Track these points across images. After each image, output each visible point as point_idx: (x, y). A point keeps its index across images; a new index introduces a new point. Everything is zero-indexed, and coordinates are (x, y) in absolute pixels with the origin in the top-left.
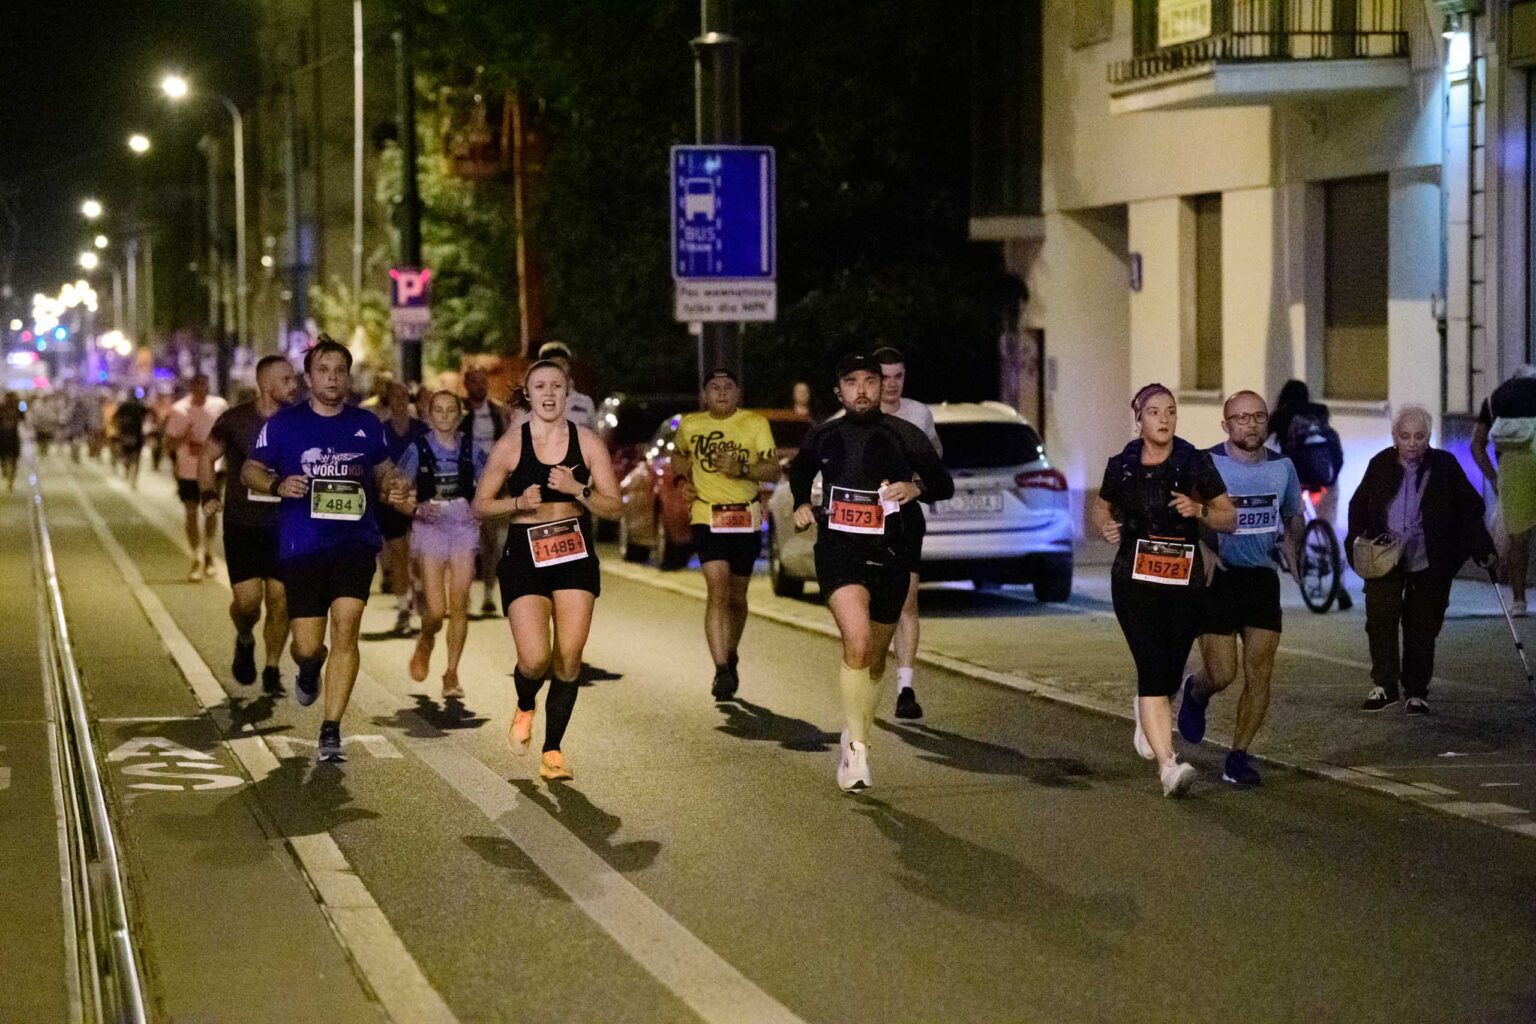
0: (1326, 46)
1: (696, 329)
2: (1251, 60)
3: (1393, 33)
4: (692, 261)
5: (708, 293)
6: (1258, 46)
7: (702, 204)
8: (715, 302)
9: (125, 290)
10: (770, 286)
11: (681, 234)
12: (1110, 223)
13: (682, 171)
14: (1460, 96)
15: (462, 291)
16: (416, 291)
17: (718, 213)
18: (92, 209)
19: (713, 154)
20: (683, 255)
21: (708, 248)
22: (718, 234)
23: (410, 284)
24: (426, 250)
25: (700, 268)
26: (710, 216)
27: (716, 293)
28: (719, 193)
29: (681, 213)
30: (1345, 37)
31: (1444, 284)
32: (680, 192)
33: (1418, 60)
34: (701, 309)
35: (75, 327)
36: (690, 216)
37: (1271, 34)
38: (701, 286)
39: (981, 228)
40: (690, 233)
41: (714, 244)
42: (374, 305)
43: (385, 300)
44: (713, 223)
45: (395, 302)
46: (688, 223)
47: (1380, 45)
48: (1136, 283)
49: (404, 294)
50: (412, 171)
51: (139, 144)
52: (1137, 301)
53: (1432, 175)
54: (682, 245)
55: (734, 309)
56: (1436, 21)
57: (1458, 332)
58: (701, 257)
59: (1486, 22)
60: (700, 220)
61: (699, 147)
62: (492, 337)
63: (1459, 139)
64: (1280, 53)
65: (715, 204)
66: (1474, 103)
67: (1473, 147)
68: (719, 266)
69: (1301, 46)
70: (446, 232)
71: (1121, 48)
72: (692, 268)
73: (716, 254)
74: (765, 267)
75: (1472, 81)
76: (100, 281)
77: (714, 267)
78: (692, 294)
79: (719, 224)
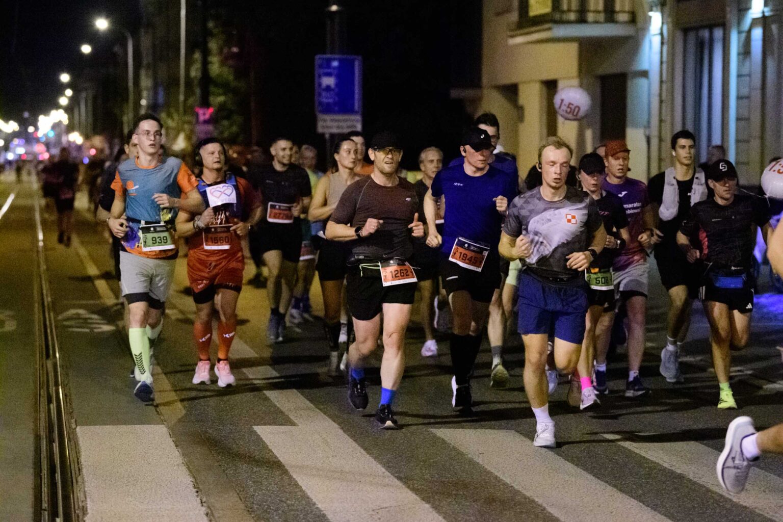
0: (601, 17)
1: (327, 136)
2: (569, 22)
3: (628, 12)
4: (324, 106)
5: (332, 120)
6: (572, 16)
7: (329, 81)
8: (334, 124)
9: (80, 115)
10: (359, 117)
11: (320, 95)
12: (511, 91)
13: (321, 66)
14: (656, 40)
15: (228, 117)
16: (207, 116)
17: (337, 85)
18: (65, 78)
19: (334, 59)
20: (321, 103)
21: (332, 100)
22: (336, 94)
23: (204, 114)
24: (211, 99)
25: (328, 109)
26: (333, 86)
27: (335, 120)
28: (337, 77)
29: (320, 85)
30: (610, 14)
31: (649, 122)
32: (320, 76)
33: (639, 25)
34: (327, 127)
35: (58, 130)
36: (324, 86)
37: (577, 11)
38: (328, 117)
39: (455, 93)
40: (324, 94)
41: (334, 99)
42: (189, 123)
43: (194, 120)
44: (334, 90)
45: (197, 121)
46: (323, 90)
47: (623, 17)
48: (521, 118)
49: (202, 118)
50: (205, 64)
51: (86, 49)
52: (522, 127)
53: (645, 74)
54: (320, 99)
55: (343, 128)
56: (646, 6)
57: (655, 142)
58: (328, 104)
59: (667, 9)
60: (328, 88)
61: (329, 56)
62: (240, 139)
63: (656, 58)
64: (582, 20)
65: (335, 81)
66: (662, 43)
67: (662, 63)
68: (336, 108)
69: (591, 17)
70: (221, 91)
71: (514, 17)
72: (324, 110)
73: (335, 103)
74: (356, 110)
75: (662, 34)
76: (69, 110)
78: (325, 121)
79: (337, 90)
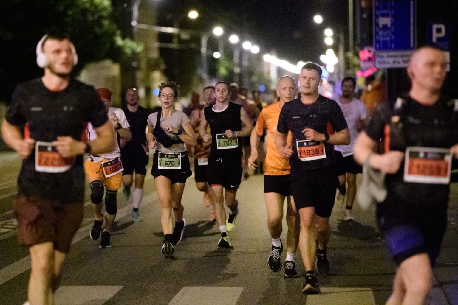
4: (381, 43)
5: (388, 57)
7: (386, 21)
8: (391, 60)
11: (377, 33)
13: (376, 8)
17: (392, 24)
19: (390, 1)
20: (378, 41)
21: (388, 39)
22: (392, 33)
25: (385, 46)
26: (389, 25)
27: (392, 56)
28: (393, 16)
29: (377, 25)
32: (377, 17)
34: (385, 63)
36: (381, 26)
38: (385, 54)
40: (381, 33)
41: (391, 37)
44: (390, 29)
46: (380, 29)
54: (377, 38)
55: (399, 63)
58: (385, 42)
60: (385, 27)
65: (391, 21)
68: (393, 46)
72: (381, 46)
73: (391, 41)
74: (412, 45)
77: (391, 46)
78: (382, 57)
79: (393, 29)
